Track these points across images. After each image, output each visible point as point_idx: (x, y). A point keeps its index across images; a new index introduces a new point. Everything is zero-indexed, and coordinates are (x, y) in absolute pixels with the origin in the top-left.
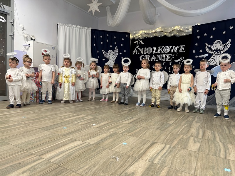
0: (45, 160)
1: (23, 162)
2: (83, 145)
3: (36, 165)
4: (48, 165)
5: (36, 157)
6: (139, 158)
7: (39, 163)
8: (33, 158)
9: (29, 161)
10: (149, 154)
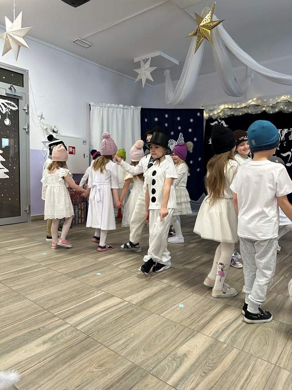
0: (69, 327)
1: (43, 327)
2: (122, 305)
3: (59, 333)
4: (74, 334)
5: (60, 321)
6: (199, 332)
7: (63, 330)
8: (56, 321)
9: (50, 327)
10: (215, 326)
